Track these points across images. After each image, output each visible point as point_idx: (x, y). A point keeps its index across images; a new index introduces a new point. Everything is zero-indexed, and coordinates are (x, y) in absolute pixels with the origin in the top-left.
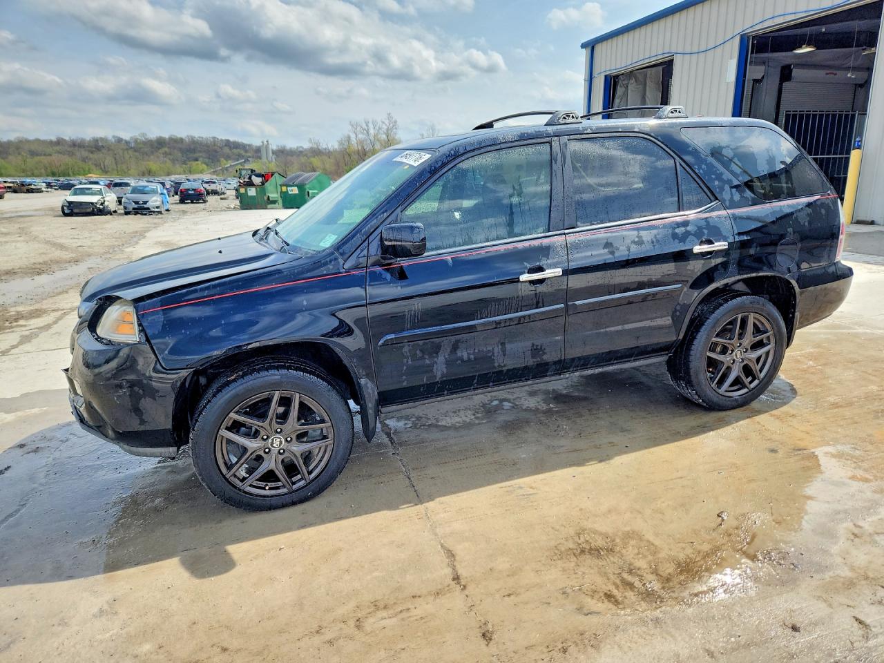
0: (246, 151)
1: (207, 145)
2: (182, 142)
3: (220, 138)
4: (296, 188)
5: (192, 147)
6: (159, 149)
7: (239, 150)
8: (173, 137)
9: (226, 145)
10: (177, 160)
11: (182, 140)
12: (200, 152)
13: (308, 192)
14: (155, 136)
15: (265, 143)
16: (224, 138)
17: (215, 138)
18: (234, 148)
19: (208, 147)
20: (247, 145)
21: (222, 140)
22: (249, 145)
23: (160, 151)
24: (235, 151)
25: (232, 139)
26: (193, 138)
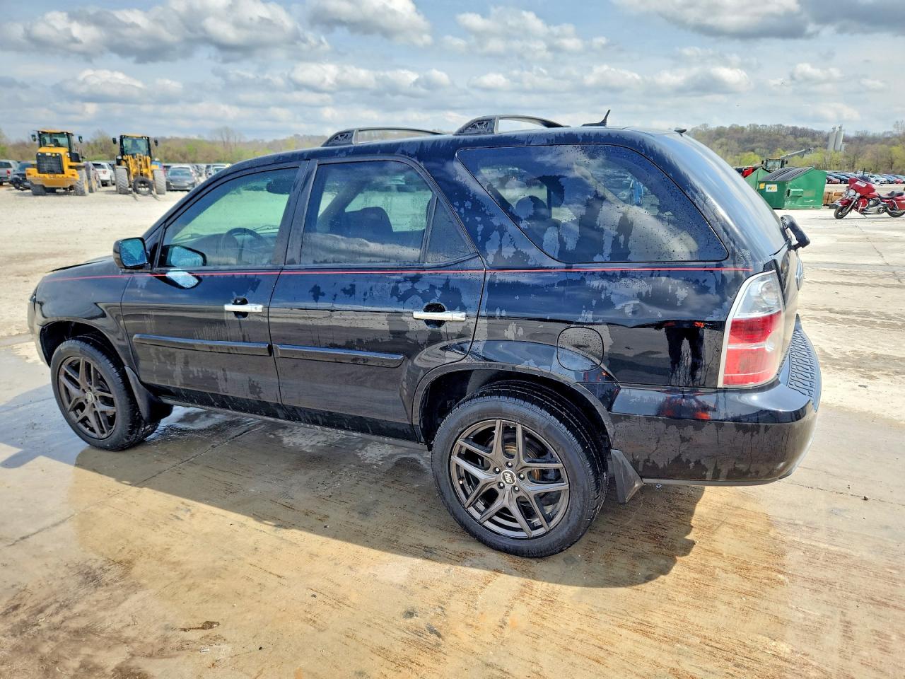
0: (814, 140)
1: (769, 134)
2: (743, 131)
3: (786, 125)
4: (776, 186)
5: (752, 136)
6: (717, 139)
7: (805, 138)
8: (734, 127)
9: (791, 134)
10: (731, 151)
11: (743, 129)
12: (759, 141)
13: (789, 191)
14: (716, 127)
15: (837, 129)
16: (791, 125)
17: (781, 125)
18: (800, 136)
19: (770, 135)
20: (817, 132)
21: (788, 128)
22: (820, 133)
23: (717, 142)
24: (800, 140)
25: (800, 126)
26: (755, 126)
